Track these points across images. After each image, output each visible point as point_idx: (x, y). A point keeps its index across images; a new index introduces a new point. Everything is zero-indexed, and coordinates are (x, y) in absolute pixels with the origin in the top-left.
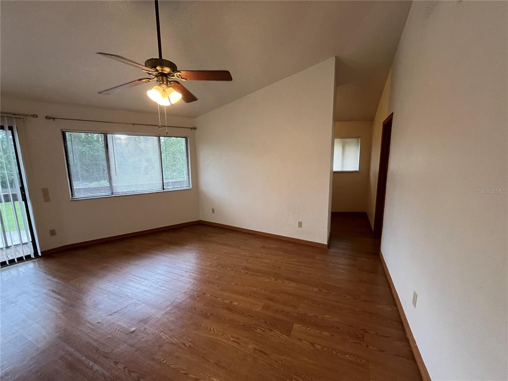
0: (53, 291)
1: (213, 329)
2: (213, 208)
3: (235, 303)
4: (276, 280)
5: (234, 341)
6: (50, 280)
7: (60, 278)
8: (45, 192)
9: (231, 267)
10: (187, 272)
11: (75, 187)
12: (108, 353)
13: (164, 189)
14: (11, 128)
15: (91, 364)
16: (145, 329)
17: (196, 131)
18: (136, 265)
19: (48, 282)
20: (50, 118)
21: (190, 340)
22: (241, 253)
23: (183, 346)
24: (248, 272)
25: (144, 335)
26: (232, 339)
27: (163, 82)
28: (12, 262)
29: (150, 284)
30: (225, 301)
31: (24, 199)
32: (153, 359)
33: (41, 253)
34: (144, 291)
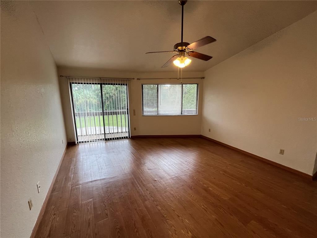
0: (132, 153)
1: (193, 197)
2: (210, 128)
3: (211, 189)
4: (246, 186)
5: (204, 209)
6: (131, 148)
7: (135, 149)
8: (134, 111)
9: (214, 167)
10: (186, 161)
11: (144, 110)
12: (145, 185)
13: (182, 114)
14: (126, 85)
15: (139, 186)
16: (161, 181)
17: (204, 79)
18: (163, 151)
19: (131, 149)
20: (139, 79)
21: (179, 196)
22: (224, 161)
23: (175, 197)
24: (225, 174)
25: (160, 184)
26: (203, 207)
27: (182, 55)
28: (118, 138)
29: (167, 162)
30: (205, 185)
31: (128, 114)
32: (161, 196)
33: (131, 136)
34: (164, 164)
